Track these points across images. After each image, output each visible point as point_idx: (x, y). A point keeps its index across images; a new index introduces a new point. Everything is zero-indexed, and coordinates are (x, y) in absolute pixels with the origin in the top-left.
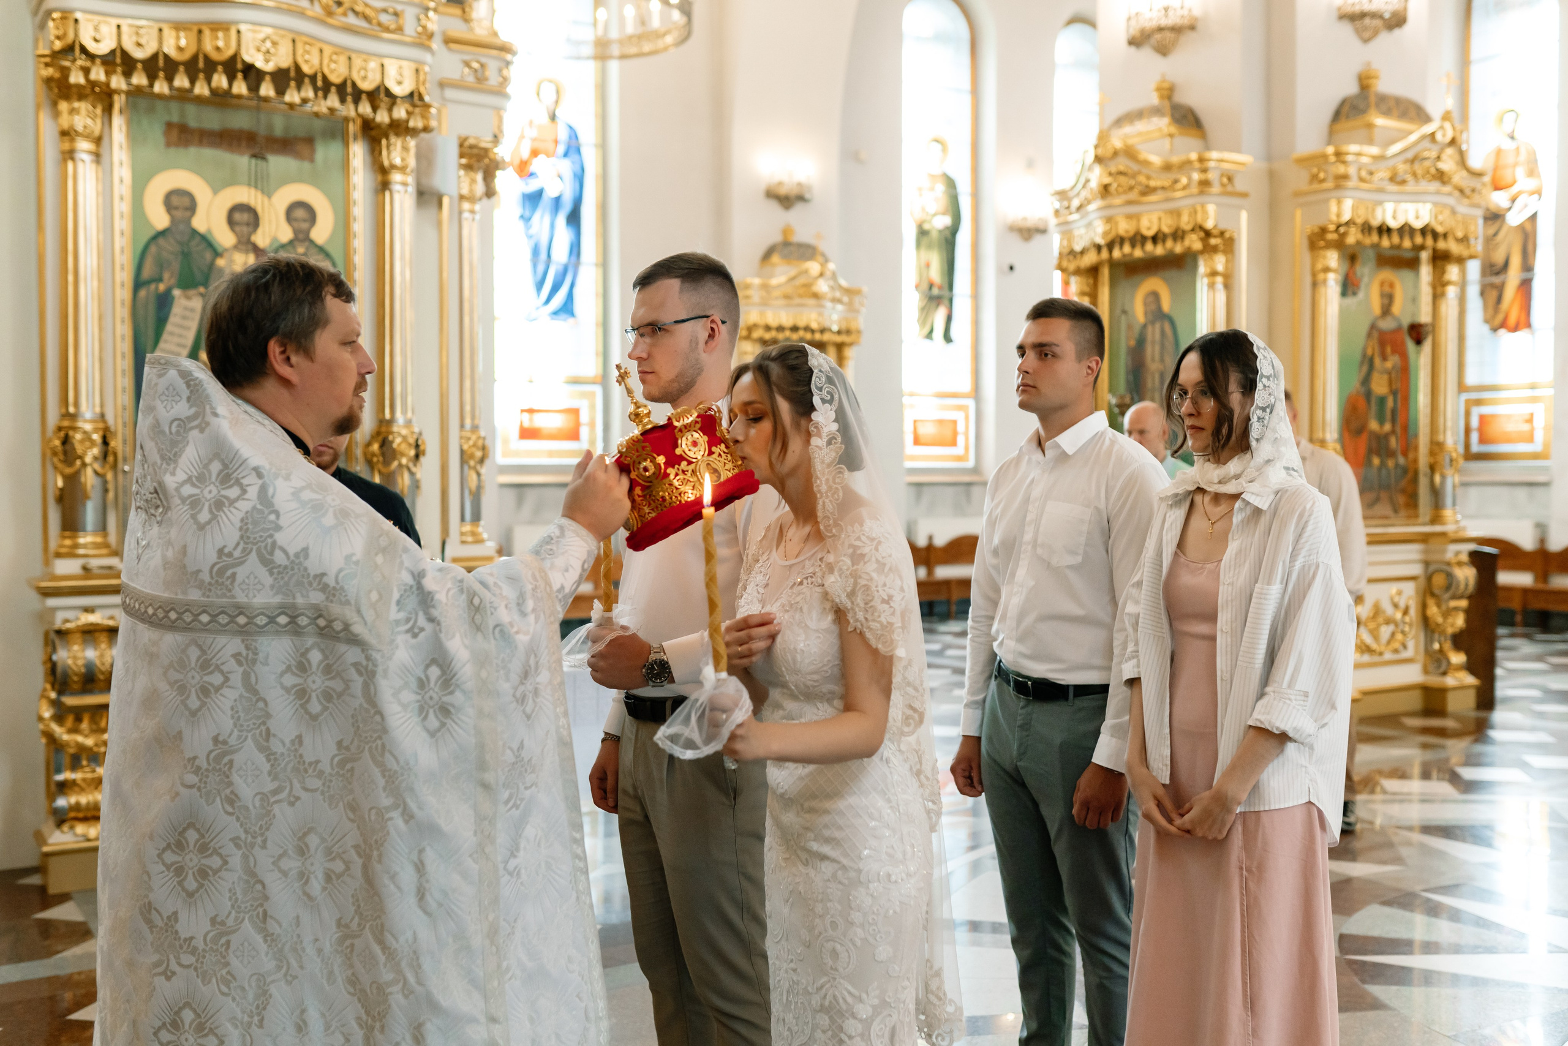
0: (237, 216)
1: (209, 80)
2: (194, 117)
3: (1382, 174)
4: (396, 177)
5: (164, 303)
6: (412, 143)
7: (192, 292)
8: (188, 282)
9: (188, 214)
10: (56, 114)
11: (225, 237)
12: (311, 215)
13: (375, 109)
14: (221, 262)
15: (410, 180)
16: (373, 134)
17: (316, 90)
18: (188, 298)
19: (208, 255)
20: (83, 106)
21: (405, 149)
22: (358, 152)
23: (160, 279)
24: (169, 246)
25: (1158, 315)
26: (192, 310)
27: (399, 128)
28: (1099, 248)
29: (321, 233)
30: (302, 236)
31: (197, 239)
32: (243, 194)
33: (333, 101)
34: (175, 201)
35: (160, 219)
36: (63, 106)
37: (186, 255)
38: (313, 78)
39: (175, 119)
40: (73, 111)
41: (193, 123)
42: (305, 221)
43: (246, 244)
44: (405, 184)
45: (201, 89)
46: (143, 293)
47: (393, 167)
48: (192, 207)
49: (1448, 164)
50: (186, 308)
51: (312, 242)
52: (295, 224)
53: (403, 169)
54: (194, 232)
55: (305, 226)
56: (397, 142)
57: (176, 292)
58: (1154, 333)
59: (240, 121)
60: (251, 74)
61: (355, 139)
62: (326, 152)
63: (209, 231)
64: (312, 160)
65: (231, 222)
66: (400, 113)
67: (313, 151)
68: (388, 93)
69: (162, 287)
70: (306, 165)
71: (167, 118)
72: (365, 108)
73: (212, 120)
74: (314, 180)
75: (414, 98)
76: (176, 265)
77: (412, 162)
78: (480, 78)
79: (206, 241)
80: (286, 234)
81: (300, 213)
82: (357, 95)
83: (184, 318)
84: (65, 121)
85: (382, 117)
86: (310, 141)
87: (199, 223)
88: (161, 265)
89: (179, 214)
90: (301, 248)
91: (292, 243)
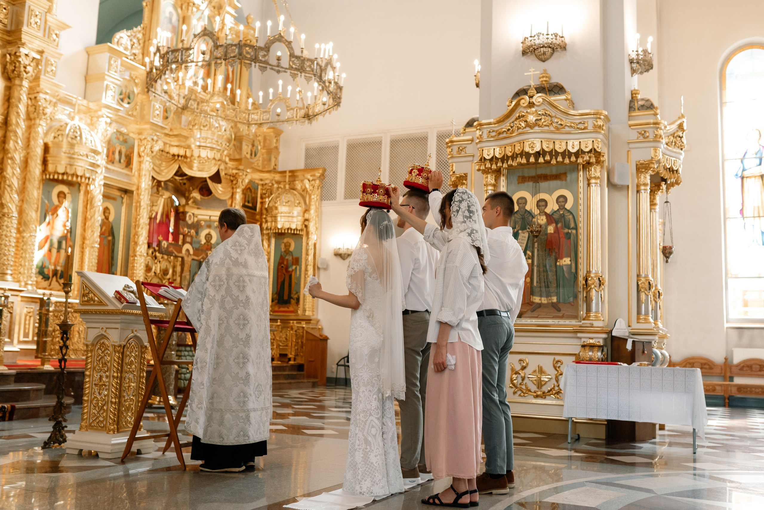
0: (541, 204)
1: (516, 160)
2: (527, 173)
4: (593, 182)
5: (516, 235)
6: (597, 167)
7: (525, 231)
8: (523, 228)
9: (524, 205)
11: (536, 211)
12: (565, 200)
14: (534, 219)
15: (599, 181)
16: (585, 168)
18: (524, 233)
19: (530, 218)
21: (596, 170)
22: (581, 175)
24: (518, 217)
26: (525, 237)
29: (568, 206)
30: (562, 208)
31: (527, 213)
34: (520, 201)
36: (484, 177)
37: (523, 219)
39: (521, 174)
41: (526, 175)
42: (563, 202)
43: (542, 212)
47: (592, 178)
48: (526, 203)
50: (523, 237)
51: (566, 209)
52: (560, 204)
53: (595, 178)
54: (526, 210)
55: (563, 204)
56: (592, 169)
57: (520, 232)
59: (541, 171)
60: (527, 155)
62: (571, 177)
63: (531, 210)
64: (566, 180)
65: (538, 206)
66: (587, 157)
67: (566, 177)
68: (582, 151)
69: (515, 230)
70: (564, 182)
71: (518, 175)
73: (532, 173)
74: (567, 187)
75: (593, 151)
76: (520, 222)
78: (645, 137)
79: (530, 213)
80: (556, 207)
81: (561, 199)
83: (522, 240)
86: (565, 174)
87: (528, 208)
88: (515, 223)
89: (521, 205)
90: (561, 212)
91: (558, 210)
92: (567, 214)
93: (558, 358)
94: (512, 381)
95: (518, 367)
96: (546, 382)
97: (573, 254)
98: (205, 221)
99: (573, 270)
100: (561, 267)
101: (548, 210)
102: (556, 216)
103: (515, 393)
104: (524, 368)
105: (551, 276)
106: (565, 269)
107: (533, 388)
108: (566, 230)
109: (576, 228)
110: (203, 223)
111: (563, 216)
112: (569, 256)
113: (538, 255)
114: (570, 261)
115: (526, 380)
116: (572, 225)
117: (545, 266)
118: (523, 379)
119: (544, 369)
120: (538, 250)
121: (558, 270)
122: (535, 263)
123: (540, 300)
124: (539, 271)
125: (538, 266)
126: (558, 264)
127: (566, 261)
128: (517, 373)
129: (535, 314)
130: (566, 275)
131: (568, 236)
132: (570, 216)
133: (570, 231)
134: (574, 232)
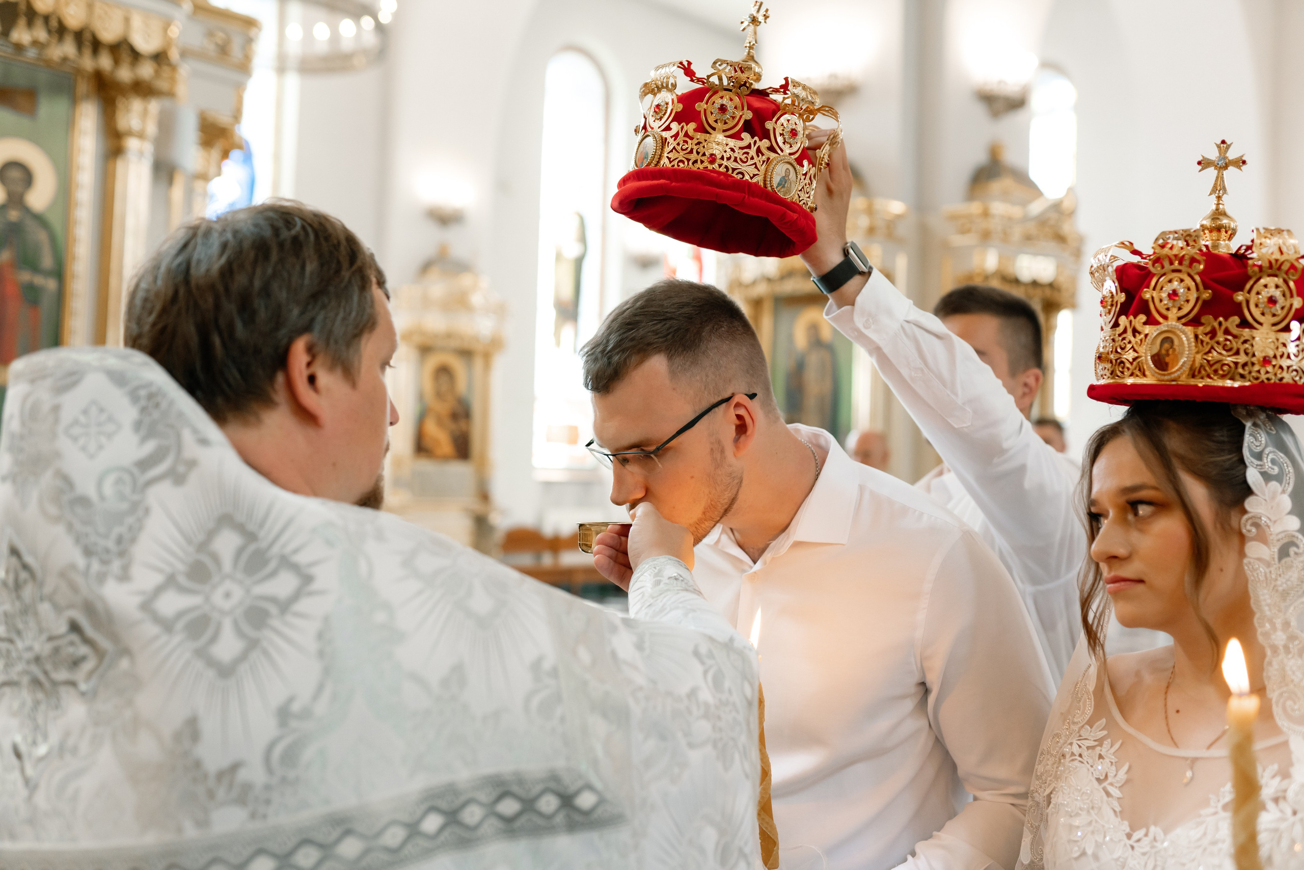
3: (1017, 233)
4: (132, 144)
6: (154, 106)
12: (27, 177)
13: (117, 62)
15: (148, 148)
16: (108, 92)
17: (49, 31)
21: (145, 113)
22: (88, 114)
25: (817, 342)
27: (142, 89)
28: (769, 280)
29: (38, 198)
30: (15, 200)
33: (68, 48)
38: (46, 18)
42: (20, 183)
44: (141, 154)
47: (130, 133)
49: (1066, 229)
51: (27, 207)
52: (9, 186)
53: (141, 136)
55: (19, 189)
56: (137, 105)
58: (814, 360)
61: (87, 97)
62: (49, 110)
64: (33, 116)
66: (146, 71)
67: (35, 106)
68: (132, 49)
70: (24, 122)
72: (105, 62)
74: (35, 139)
75: (160, 58)
77: (151, 129)
78: (223, 50)
81: (14, 174)
82: (96, 45)
85: (125, 74)
86: (32, 94)
90: (14, 215)
92: (30, 224)
108: (25, 276)
109: (60, 273)
111: (15, 228)
116: (47, 262)
131: (32, 294)
132: (42, 236)
133: (39, 280)
134: (51, 284)
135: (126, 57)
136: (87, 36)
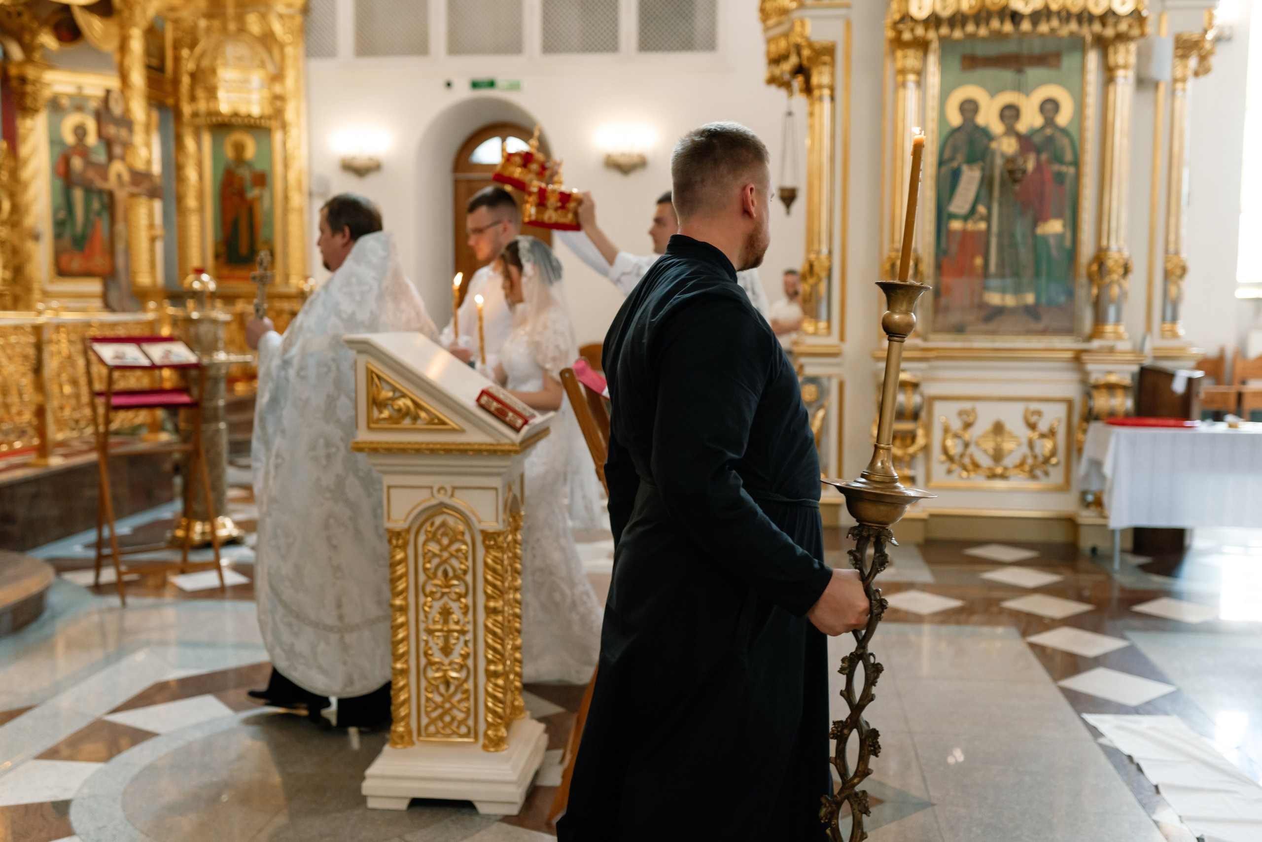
0: (1006, 113)
1: (988, 24)
2: (981, 50)
4: (1120, 73)
5: (956, 175)
6: (1133, 47)
7: (974, 166)
8: (971, 160)
9: (974, 115)
10: (894, 59)
11: (997, 128)
12: (1056, 107)
13: (1104, 27)
14: (994, 145)
15: (1131, 74)
16: (1103, 44)
17: (1061, 20)
18: (972, 170)
19: (986, 142)
20: (911, 53)
21: (1127, 51)
22: (1093, 59)
23: (952, 159)
24: (961, 138)
26: (974, 178)
27: (1121, 38)
29: (1063, 118)
30: (1050, 122)
31: (979, 131)
32: (1008, 98)
33: (1073, 26)
34: (966, 106)
35: (955, 119)
36: (899, 54)
37: (971, 142)
38: (1059, 13)
39: (966, 54)
40: (905, 57)
41: (979, 54)
42: (1052, 111)
43: (1010, 131)
44: (1126, 77)
45: (983, 31)
46: (944, 170)
47: (1117, 67)
48: (976, 110)
50: (970, 177)
51: (1057, 125)
52: (1045, 114)
53: (1125, 67)
54: (977, 125)
55: (1052, 115)
56: (1121, 48)
57: (965, 168)
59: (1010, 48)
60: (1015, 17)
61: (1090, 49)
62: (1069, 62)
64: (1059, 68)
65: (1002, 116)
66: (1123, 27)
67: (1061, 60)
68: (1114, 14)
69: (955, 164)
70: (1055, 71)
71: (962, 54)
72: (1097, 27)
73: (993, 50)
74: (1060, 82)
75: (1135, 15)
76: (965, 149)
77: (1132, 59)
79: (985, 134)
80: (1038, 121)
81: (1049, 106)
82: (1091, 19)
83: (969, 183)
84: (899, 64)
85: (1109, 32)
86: (1058, 55)
87: (980, 121)
88: (955, 149)
89: (968, 115)
90: (1049, 131)
91: (1043, 128)
92: (1058, 135)
93: (1034, 406)
94: (945, 451)
95: (956, 425)
96: (1011, 451)
97: (1068, 213)
98: (70, 96)
99: (1068, 243)
100: (1045, 238)
101: (1022, 126)
102: (1037, 139)
103: (949, 472)
104: (968, 425)
105: (1025, 255)
106: (1052, 242)
107: (985, 462)
108: (1056, 167)
109: (1077, 163)
110: (65, 102)
111: (1050, 140)
112: (1059, 215)
113: (1000, 215)
114: (1064, 226)
115: (972, 449)
116: (1069, 157)
117: (1012, 235)
118: (967, 445)
119: (1009, 426)
120: (1001, 205)
121: (1038, 243)
122: (995, 228)
123: (1003, 299)
124: (1000, 247)
125: (1000, 235)
126: (1040, 231)
127: (1054, 227)
128: (956, 436)
129: (992, 326)
130: (1054, 252)
131: (1060, 178)
132: (1065, 142)
133: (1064, 169)
134: (1071, 170)
135: (1111, 20)
136: (1085, 15)
